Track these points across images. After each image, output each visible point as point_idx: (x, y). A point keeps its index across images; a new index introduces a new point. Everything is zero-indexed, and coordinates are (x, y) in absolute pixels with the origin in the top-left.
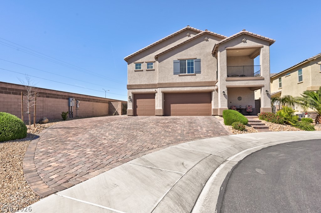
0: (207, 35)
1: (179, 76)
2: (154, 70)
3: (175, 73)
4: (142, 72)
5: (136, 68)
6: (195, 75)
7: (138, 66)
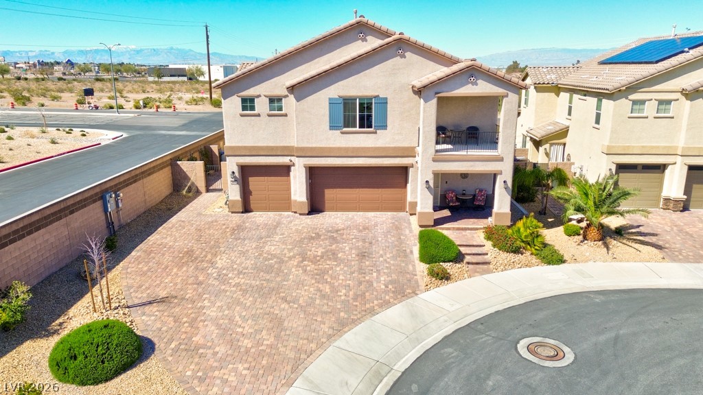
0: (402, 45)
1: (342, 133)
2: (286, 115)
3: (332, 127)
4: (258, 118)
5: (244, 108)
6: (376, 133)
7: (248, 104)
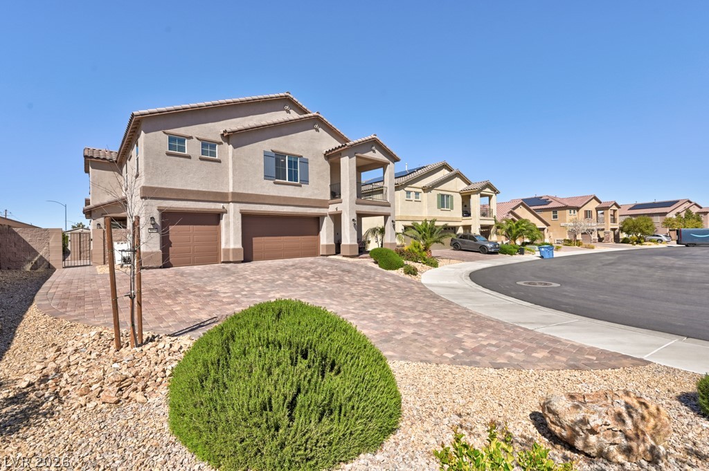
0: (317, 122)
1: (275, 183)
2: (219, 161)
3: (267, 177)
4: (188, 160)
5: (171, 147)
6: (301, 186)
7: (176, 144)
